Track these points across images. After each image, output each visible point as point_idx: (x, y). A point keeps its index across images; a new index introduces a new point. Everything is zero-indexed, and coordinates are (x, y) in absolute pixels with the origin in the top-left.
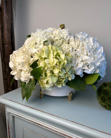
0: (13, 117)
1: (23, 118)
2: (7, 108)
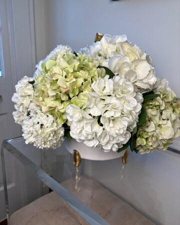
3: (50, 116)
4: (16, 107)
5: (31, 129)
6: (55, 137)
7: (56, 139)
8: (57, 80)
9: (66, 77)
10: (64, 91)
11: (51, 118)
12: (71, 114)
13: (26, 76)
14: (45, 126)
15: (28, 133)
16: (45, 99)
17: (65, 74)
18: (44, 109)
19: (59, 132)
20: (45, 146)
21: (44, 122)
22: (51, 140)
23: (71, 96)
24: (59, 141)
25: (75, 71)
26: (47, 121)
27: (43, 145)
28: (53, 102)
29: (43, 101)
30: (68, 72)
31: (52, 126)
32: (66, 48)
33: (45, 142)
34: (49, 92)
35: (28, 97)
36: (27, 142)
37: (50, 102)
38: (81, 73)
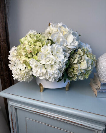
0: (16, 109)
1: (26, 109)
2: (10, 102)
3: (25, 65)
4: (10, 62)
5: (15, 72)
6: (27, 75)
7: (28, 76)
8: (26, 47)
9: (30, 45)
10: (29, 52)
11: (25, 66)
12: (32, 64)
13: (14, 47)
14: (22, 70)
15: (15, 74)
16: (21, 57)
17: (29, 44)
18: (22, 62)
19: (29, 73)
20: (23, 80)
21: (22, 68)
22: (26, 77)
23: (33, 54)
24: (30, 77)
25: (34, 42)
26: (23, 67)
27: (22, 80)
28: (25, 58)
29: (21, 58)
30: (31, 43)
31: (25, 70)
32: (34, 31)
33: (23, 78)
34: (23, 53)
35: (15, 57)
36: (14, 79)
37: (24, 58)
38: (38, 43)
